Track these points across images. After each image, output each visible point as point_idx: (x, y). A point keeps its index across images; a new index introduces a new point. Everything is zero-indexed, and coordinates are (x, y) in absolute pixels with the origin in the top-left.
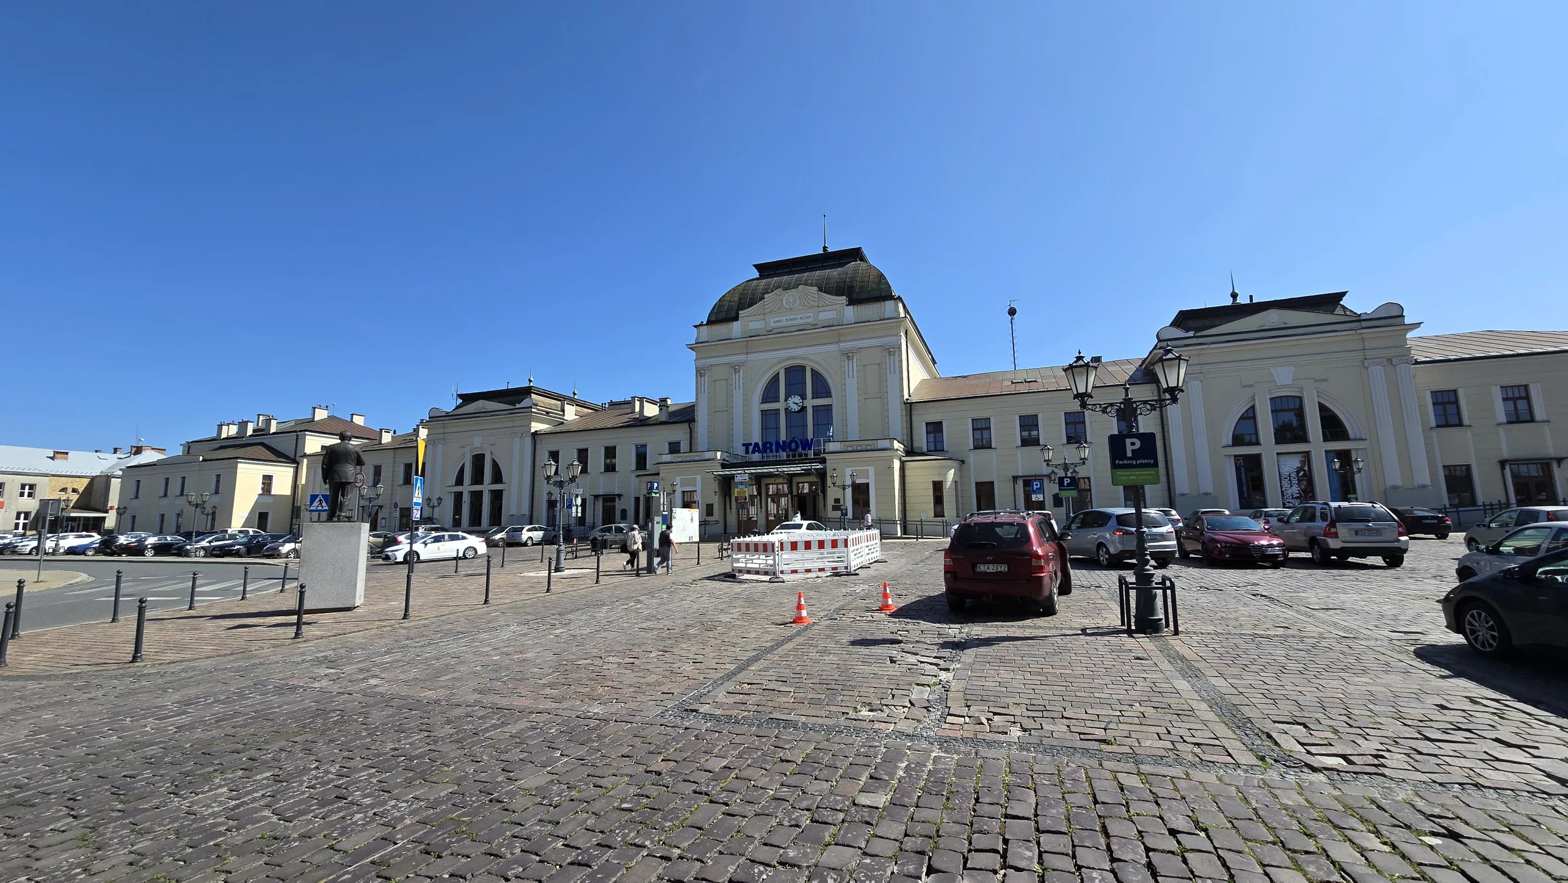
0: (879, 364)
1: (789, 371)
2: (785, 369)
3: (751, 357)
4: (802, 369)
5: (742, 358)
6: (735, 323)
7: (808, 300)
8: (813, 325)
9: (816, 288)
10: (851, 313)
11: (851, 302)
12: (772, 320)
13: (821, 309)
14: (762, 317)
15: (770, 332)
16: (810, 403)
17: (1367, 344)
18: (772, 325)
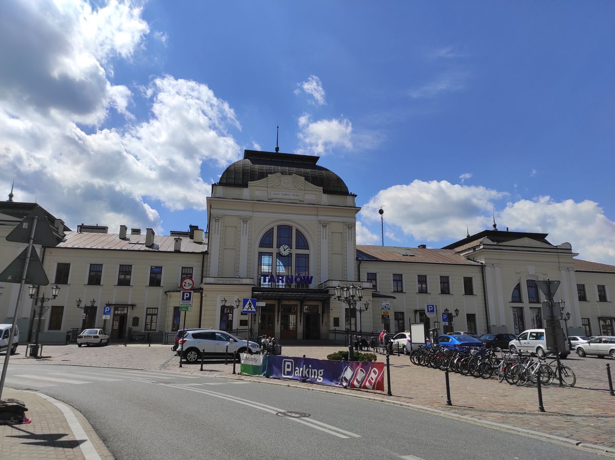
0: (342, 233)
1: (280, 228)
2: (278, 226)
3: (256, 214)
4: (290, 228)
5: (249, 214)
6: (245, 189)
7: (298, 184)
8: (300, 201)
9: (304, 178)
10: (325, 199)
11: (325, 192)
12: (273, 193)
13: (306, 192)
14: (266, 189)
15: (270, 200)
16: (295, 251)
17: (561, 260)
18: (273, 196)
